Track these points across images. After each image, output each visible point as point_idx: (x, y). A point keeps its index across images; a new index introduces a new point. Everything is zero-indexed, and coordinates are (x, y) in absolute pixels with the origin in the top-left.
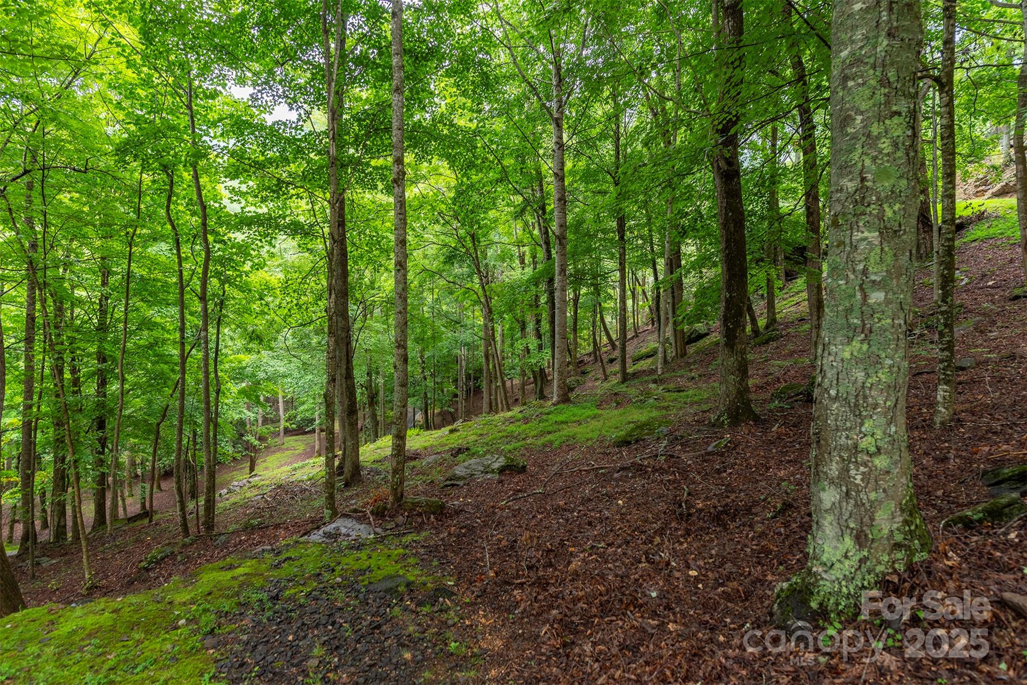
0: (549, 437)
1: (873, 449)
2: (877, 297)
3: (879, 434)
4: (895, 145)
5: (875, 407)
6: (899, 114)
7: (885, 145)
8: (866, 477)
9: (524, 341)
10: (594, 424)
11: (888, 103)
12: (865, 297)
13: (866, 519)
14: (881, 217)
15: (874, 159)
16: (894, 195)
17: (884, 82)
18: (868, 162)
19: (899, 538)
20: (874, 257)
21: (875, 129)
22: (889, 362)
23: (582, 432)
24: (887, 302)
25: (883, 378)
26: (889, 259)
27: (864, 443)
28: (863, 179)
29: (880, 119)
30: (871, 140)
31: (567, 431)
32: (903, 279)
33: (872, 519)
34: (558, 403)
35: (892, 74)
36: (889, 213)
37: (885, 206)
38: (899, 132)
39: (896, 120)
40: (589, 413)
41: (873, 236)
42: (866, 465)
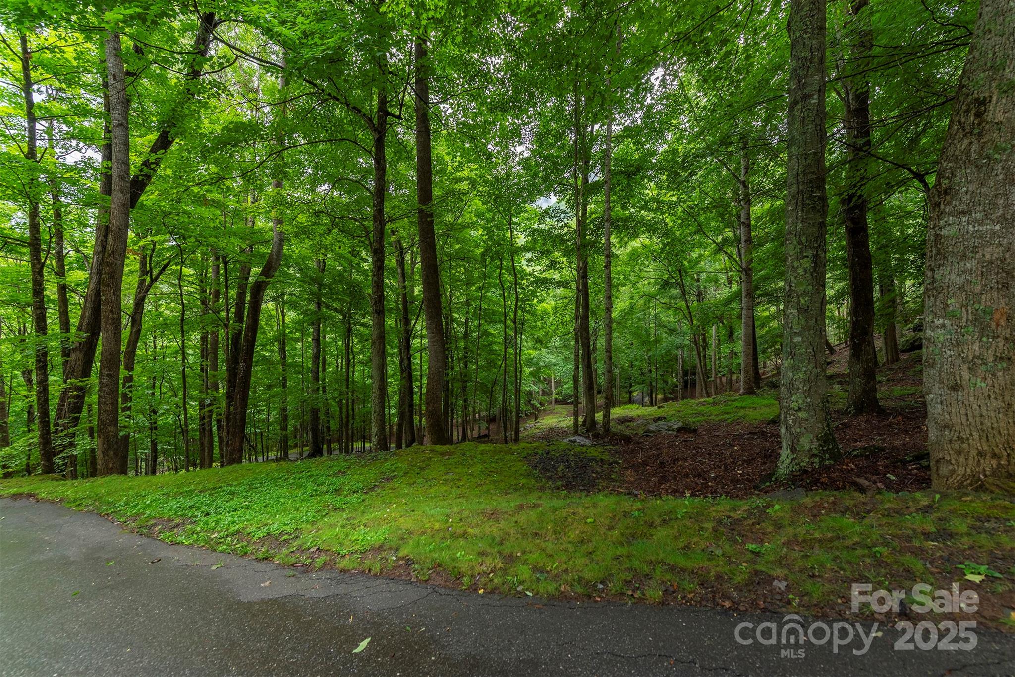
0: (726, 416)
1: (796, 408)
2: (798, 339)
3: (800, 402)
4: (805, 271)
5: (798, 389)
6: (807, 257)
7: (801, 271)
8: (794, 421)
9: (731, 346)
10: (767, 410)
11: (801, 252)
12: (792, 339)
13: (795, 441)
14: (798, 303)
15: (796, 277)
16: (805, 293)
17: (800, 243)
18: (793, 279)
19: (816, 452)
20: (795, 321)
21: (796, 264)
22: (804, 369)
23: (751, 413)
24: (803, 342)
25: (802, 376)
26: (803, 322)
27: (792, 406)
28: (791, 286)
29: (798, 259)
30: (795, 269)
31: (742, 413)
32: (812, 331)
33: (799, 441)
34: (744, 394)
35: (803, 239)
36: (802, 301)
37: (801, 299)
38: (808, 265)
39: (806, 260)
40: (766, 402)
41: (795, 312)
42: (794, 415)
